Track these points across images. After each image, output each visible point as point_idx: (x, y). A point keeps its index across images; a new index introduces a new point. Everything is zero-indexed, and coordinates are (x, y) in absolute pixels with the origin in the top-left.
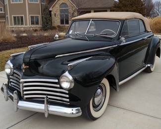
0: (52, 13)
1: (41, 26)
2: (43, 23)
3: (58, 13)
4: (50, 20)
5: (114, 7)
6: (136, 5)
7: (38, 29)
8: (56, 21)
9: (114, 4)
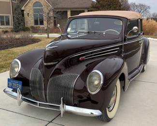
0: (25, 12)
1: (13, 27)
2: (15, 24)
3: (31, 13)
4: (23, 20)
5: (92, 7)
6: (115, 6)
7: (9, 30)
8: (30, 21)
9: (92, 4)
